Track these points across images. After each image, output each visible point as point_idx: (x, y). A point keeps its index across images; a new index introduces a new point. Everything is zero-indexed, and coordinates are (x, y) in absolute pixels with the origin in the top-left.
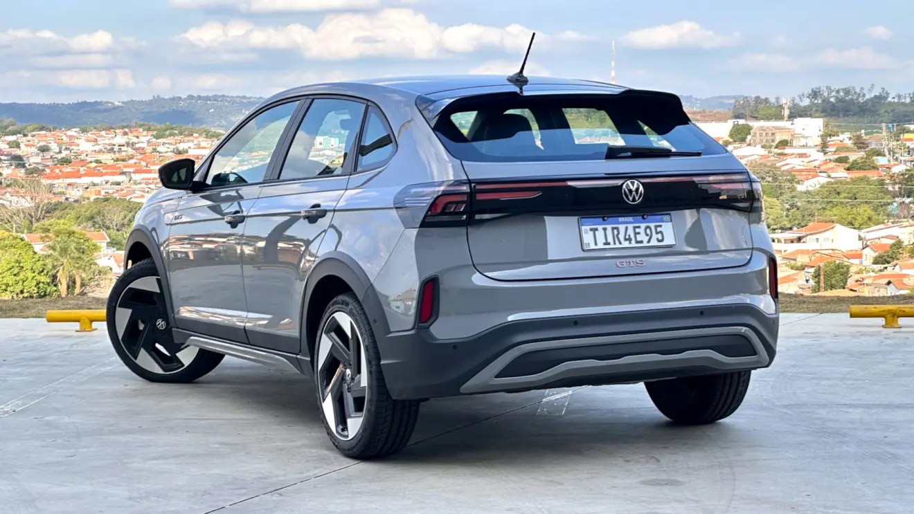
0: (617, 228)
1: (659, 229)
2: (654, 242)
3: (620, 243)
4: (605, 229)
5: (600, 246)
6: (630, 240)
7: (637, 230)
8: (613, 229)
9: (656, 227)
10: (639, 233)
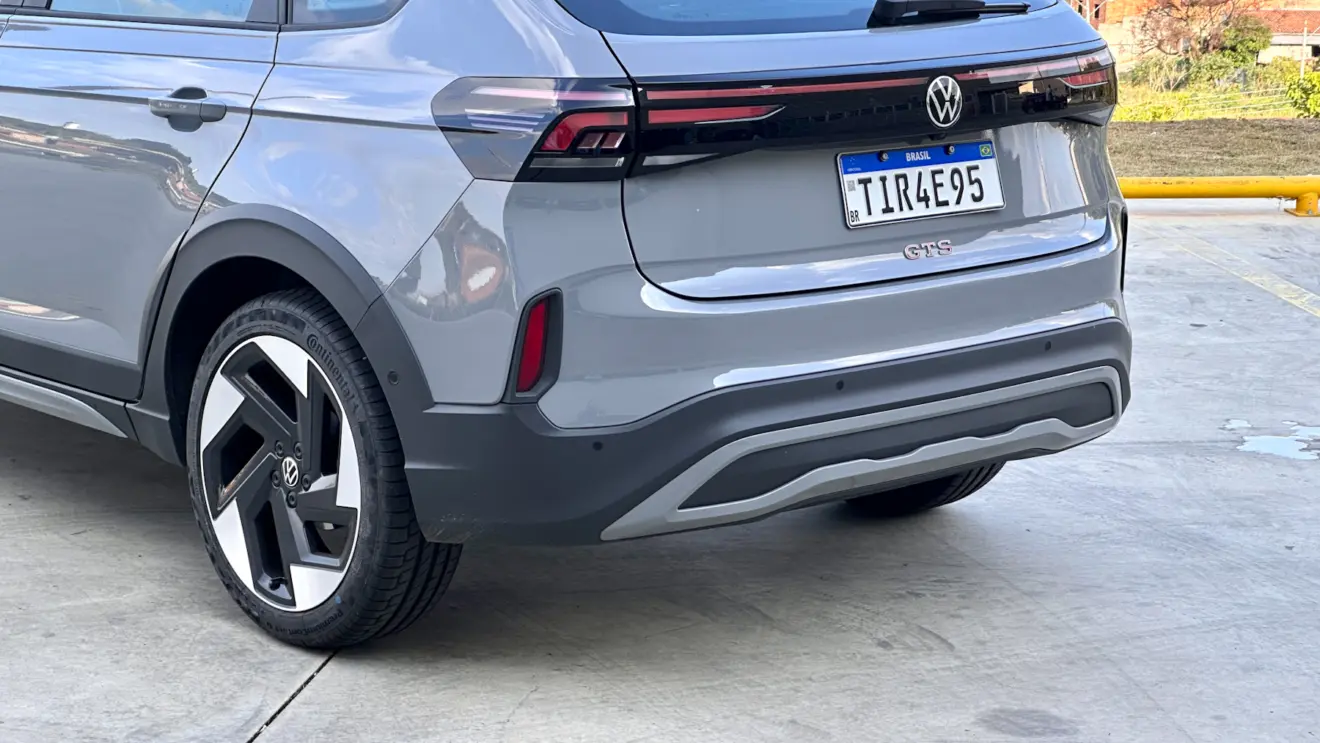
0: (904, 176)
1: (975, 175)
2: (968, 204)
3: (911, 208)
4: (883, 179)
5: (878, 216)
6: (926, 199)
7: (939, 179)
8: (897, 177)
9: (969, 169)
10: (941, 185)
